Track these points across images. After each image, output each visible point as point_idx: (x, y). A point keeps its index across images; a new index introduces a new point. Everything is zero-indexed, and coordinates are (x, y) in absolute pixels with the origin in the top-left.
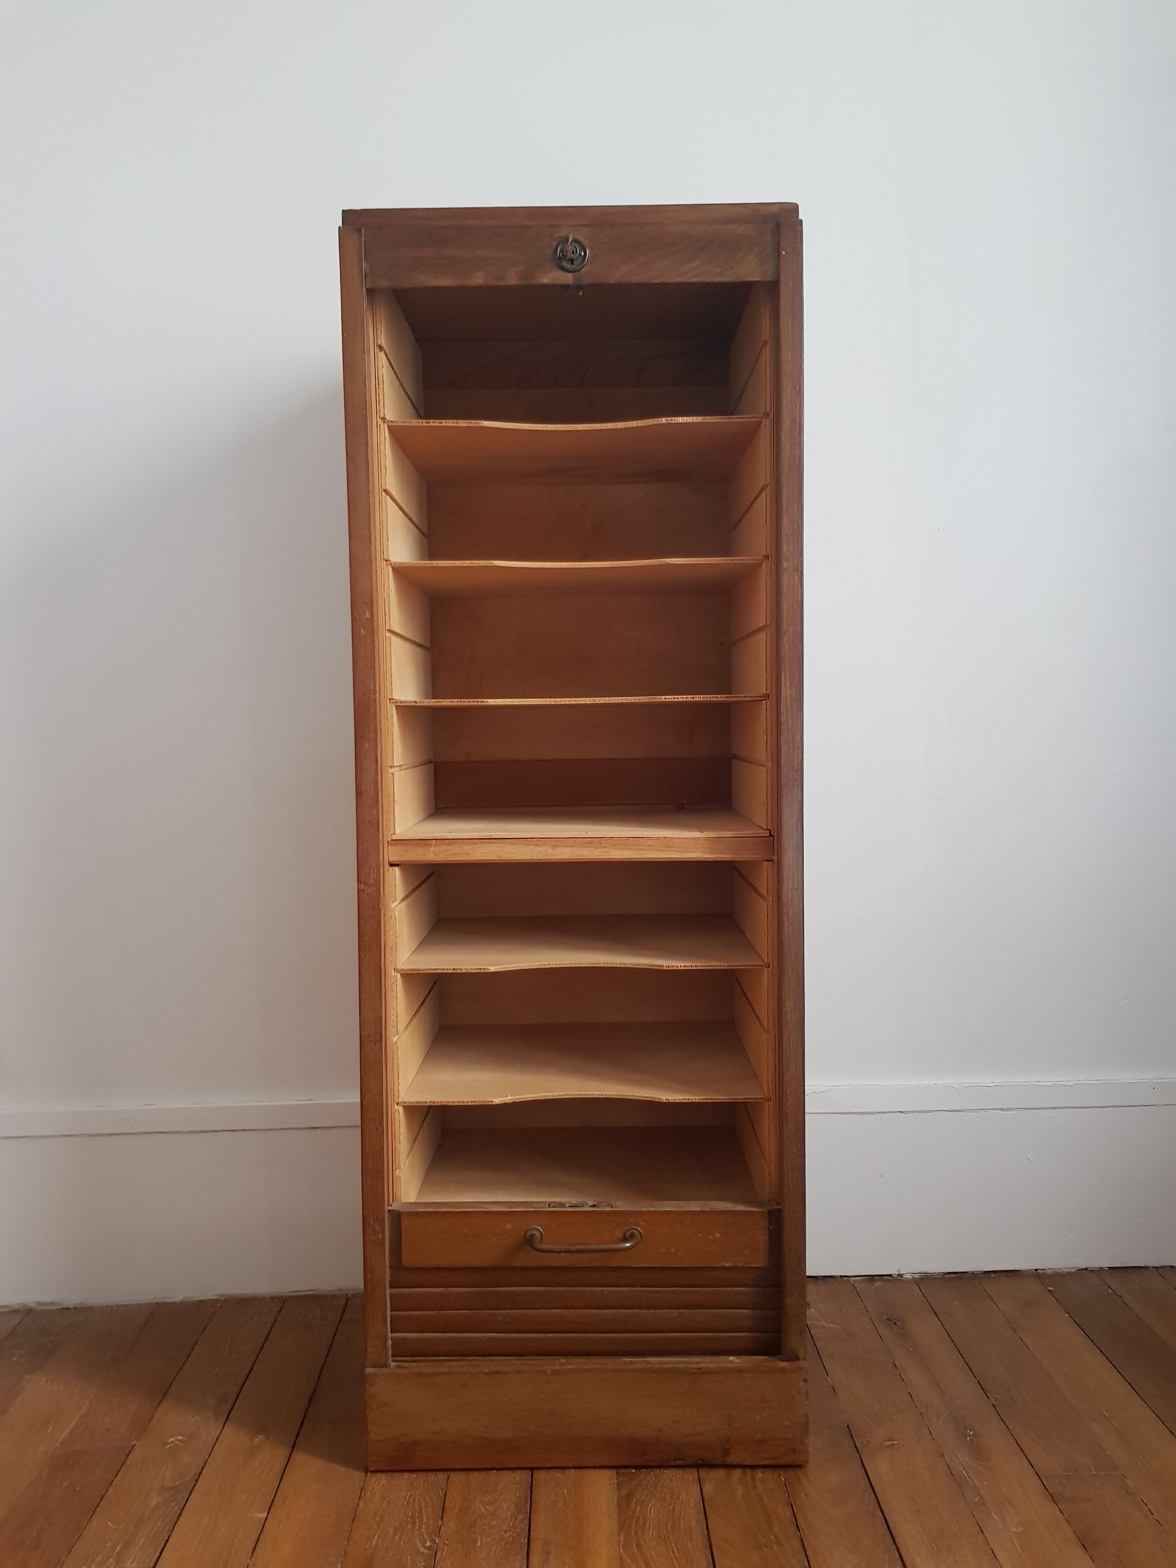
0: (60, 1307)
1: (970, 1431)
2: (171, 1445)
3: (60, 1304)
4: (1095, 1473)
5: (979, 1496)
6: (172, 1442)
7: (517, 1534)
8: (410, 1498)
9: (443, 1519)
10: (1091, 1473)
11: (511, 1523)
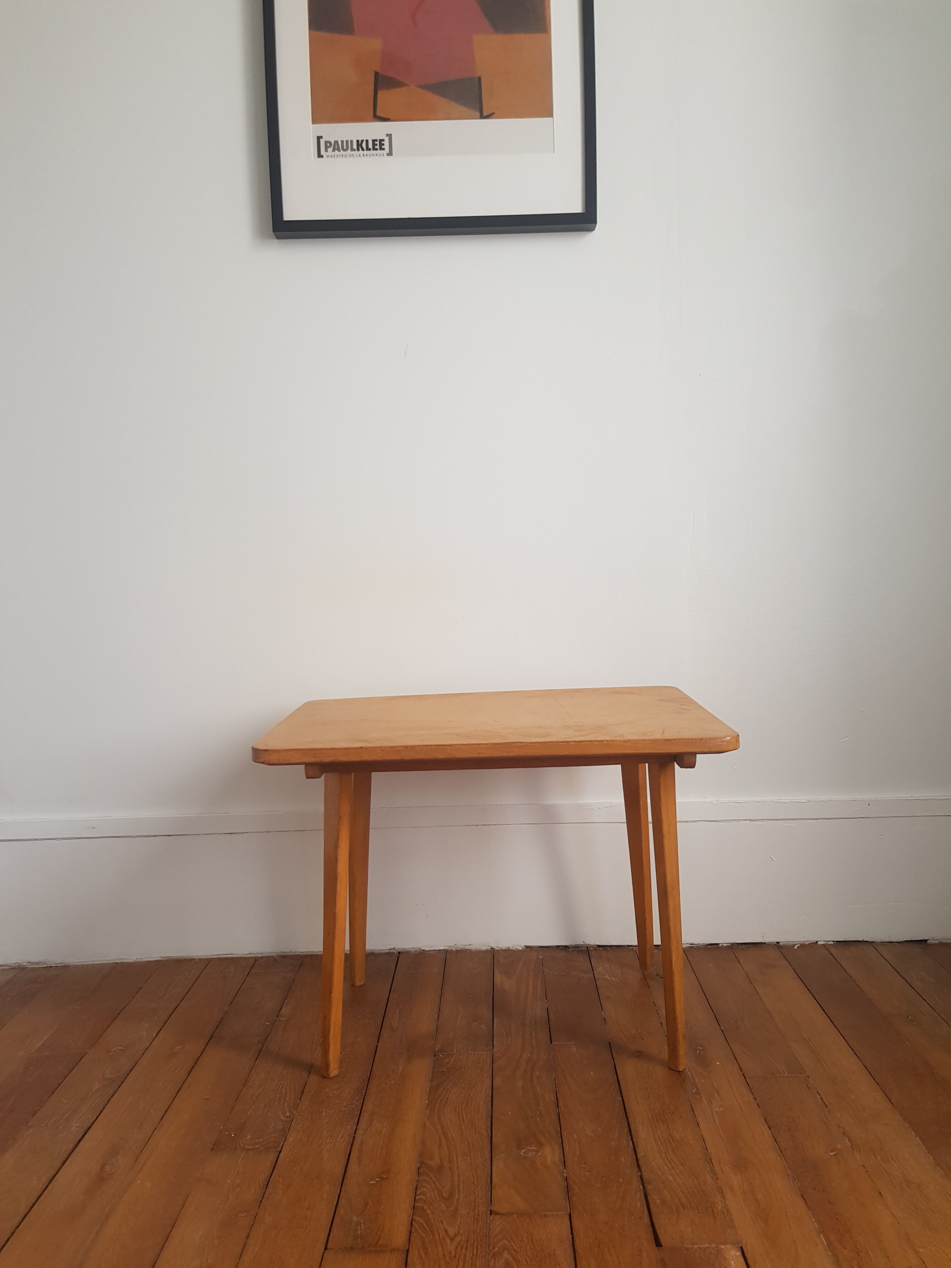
0: (45, 966)
1: (700, 1047)
2: (113, 1053)
3: (45, 964)
4: (787, 1075)
5: (696, 1089)
6: (115, 1051)
7: (353, 1108)
8: (279, 1086)
9: (301, 1099)
10: (784, 1075)
11: (350, 1102)
